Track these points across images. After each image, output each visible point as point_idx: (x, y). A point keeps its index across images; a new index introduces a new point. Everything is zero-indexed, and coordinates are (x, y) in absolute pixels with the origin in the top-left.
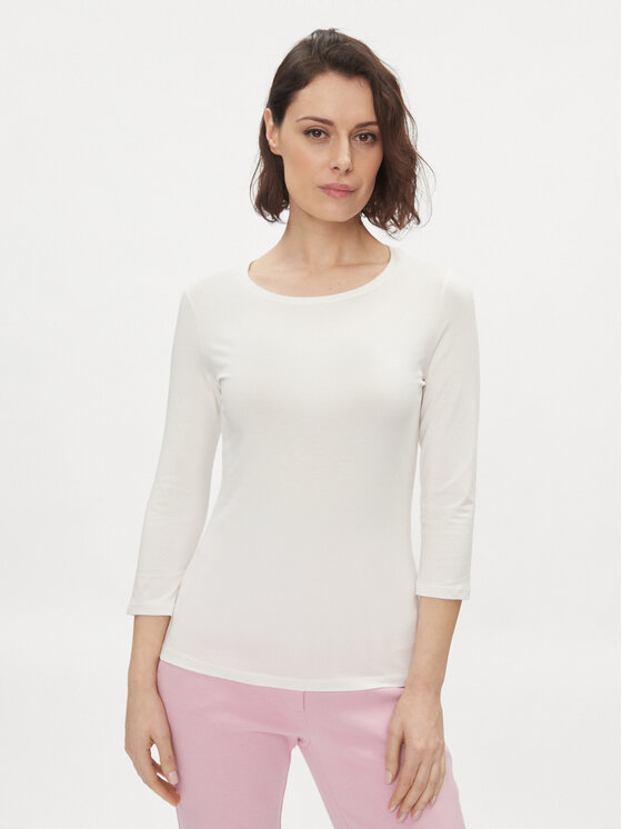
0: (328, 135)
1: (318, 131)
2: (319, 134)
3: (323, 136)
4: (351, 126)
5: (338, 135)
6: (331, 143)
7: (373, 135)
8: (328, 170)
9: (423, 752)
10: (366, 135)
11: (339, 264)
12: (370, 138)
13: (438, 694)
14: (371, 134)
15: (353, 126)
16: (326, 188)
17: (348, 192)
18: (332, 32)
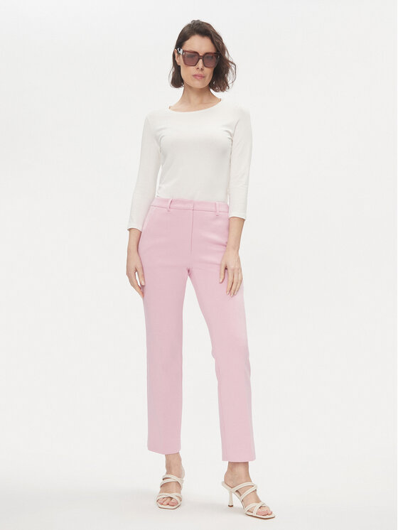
9: (233, 270)
11: (201, 103)
13: (238, 251)
16: (195, 76)
17: (203, 77)
18: (198, 21)
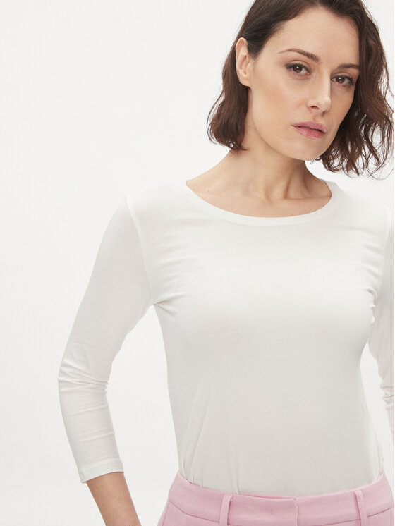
0: (309, 71)
1: (299, 67)
2: (300, 69)
3: (303, 71)
4: (335, 65)
5: (320, 73)
6: (312, 80)
7: (350, 79)
8: (304, 108)
10: (343, 79)
12: (346, 81)
14: (348, 78)
15: (336, 66)
16: (301, 126)
